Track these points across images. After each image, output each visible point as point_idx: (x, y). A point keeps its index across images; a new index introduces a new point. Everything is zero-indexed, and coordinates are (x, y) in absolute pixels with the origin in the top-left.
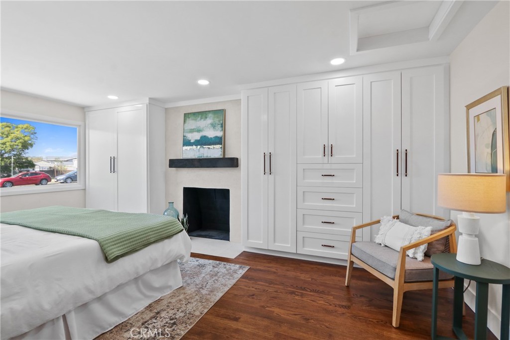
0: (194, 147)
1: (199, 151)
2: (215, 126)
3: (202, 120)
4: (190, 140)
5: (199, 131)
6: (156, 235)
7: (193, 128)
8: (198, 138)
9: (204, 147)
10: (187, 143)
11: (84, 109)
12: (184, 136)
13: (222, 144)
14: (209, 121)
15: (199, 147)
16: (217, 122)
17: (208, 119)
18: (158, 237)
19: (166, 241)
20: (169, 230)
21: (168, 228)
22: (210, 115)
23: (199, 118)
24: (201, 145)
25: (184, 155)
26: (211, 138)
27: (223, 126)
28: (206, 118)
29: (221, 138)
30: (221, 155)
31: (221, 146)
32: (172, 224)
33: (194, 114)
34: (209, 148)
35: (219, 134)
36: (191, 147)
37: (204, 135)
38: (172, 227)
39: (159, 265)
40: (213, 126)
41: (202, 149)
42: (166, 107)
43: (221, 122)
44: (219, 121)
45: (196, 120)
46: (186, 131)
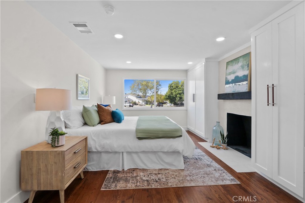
0: (231, 85)
1: (233, 87)
2: (244, 67)
3: (236, 64)
4: (229, 81)
5: (234, 73)
6: (164, 134)
7: (230, 72)
8: (233, 78)
9: (237, 84)
10: (227, 83)
11: (186, 71)
12: (226, 78)
13: (247, 81)
14: (240, 64)
15: (233, 84)
16: (245, 64)
17: (239, 63)
18: (165, 135)
19: (171, 139)
20: (173, 134)
21: (173, 132)
22: (241, 59)
23: (234, 64)
24: (235, 83)
25: (226, 90)
26: (241, 77)
27: (249, 66)
28: (238, 62)
29: (247, 76)
30: (247, 89)
31: (246, 82)
32: (177, 131)
33: (232, 61)
34: (239, 85)
35: (246, 72)
36: (229, 85)
37: (237, 75)
38: (176, 132)
39: (166, 151)
40: (242, 67)
41: (235, 86)
42: (218, 61)
43: (248, 63)
44: (246, 62)
45: (232, 65)
46: (227, 74)
